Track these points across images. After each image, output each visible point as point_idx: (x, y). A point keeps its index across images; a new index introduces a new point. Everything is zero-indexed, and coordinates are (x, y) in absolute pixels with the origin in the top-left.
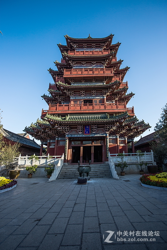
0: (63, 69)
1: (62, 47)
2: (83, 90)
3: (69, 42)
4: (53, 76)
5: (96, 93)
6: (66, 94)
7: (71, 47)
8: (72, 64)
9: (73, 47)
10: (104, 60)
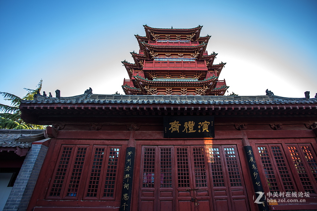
0: (141, 61)
1: (140, 38)
2: (170, 87)
3: (149, 32)
4: (128, 70)
5: (187, 92)
6: (147, 92)
7: (152, 38)
8: (153, 55)
9: (153, 37)
10: (194, 52)
